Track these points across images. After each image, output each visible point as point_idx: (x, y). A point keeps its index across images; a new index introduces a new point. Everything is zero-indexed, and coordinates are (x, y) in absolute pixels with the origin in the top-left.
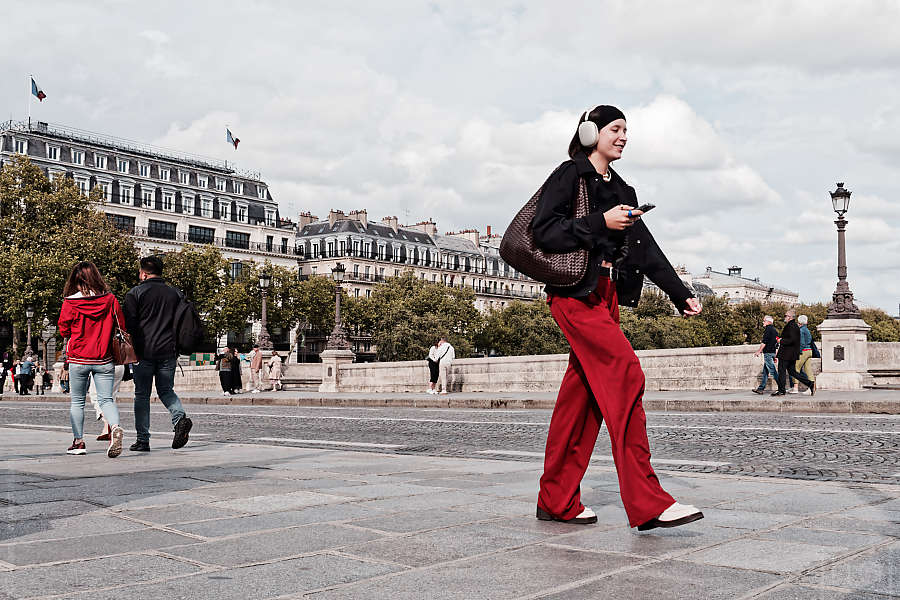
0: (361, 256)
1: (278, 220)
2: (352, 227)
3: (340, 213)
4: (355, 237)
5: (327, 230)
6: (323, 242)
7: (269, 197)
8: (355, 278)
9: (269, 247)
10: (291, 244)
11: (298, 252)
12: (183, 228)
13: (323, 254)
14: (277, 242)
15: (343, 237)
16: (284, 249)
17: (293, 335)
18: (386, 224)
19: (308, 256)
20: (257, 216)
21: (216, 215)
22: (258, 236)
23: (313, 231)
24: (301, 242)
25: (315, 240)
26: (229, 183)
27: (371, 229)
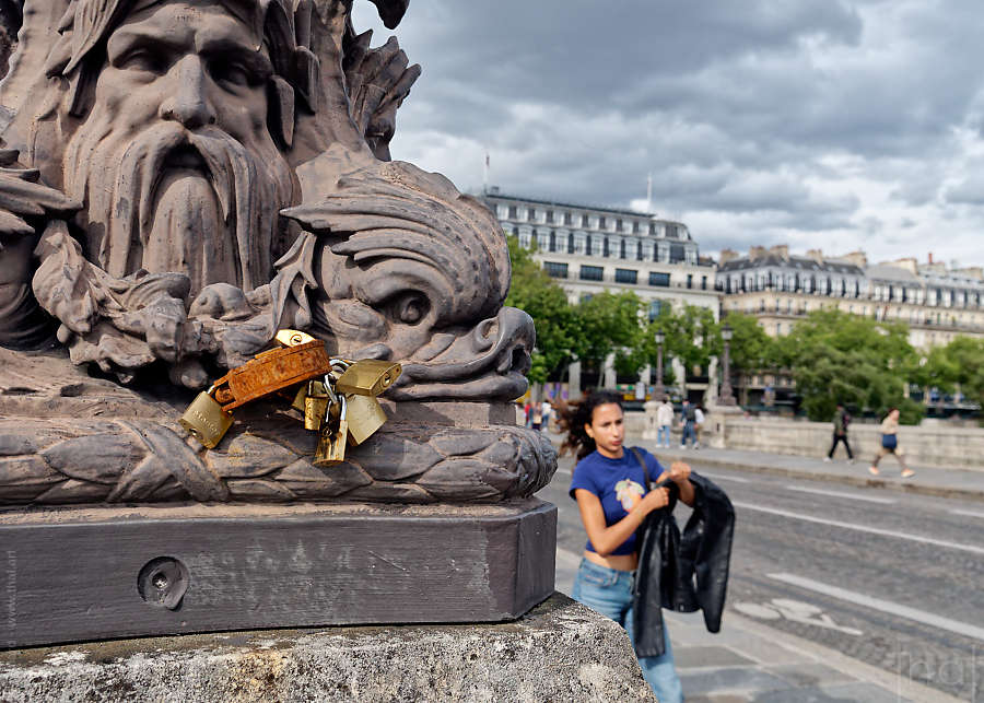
0: (783, 290)
1: (698, 259)
2: (773, 261)
3: (760, 248)
4: (776, 271)
5: (747, 265)
6: (743, 278)
7: (689, 238)
8: (775, 313)
9: (690, 285)
10: (711, 281)
11: (718, 288)
12: (610, 272)
13: (743, 288)
14: (697, 280)
15: (763, 272)
16: (704, 286)
17: (712, 369)
18: (810, 257)
19: (729, 291)
20: (678, 256)
21: (640, 257)
22: (678, 275)
23: (734, 266)
24: (722, 279)
25: (736, 276)
26: (652, 227)
27: (793, 262)
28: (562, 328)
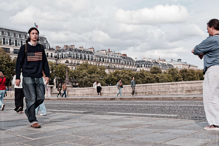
0: (73, 58)
1: (50, 48)
2: (71, 50)
3: (67, 46)
4: (71, 53)
5: (64, 51)
6: (62, 54)
7: (47, 42)
8: (71, 64)
10: (53, 55)
11: (56, 57)
13: (62, 57)
14: (50, 54)
15: (68, 53)
16: (52, 56)
17: (55, 80)
18: (80, 49)
19: (58, 58)
24: (56, 54)
25: (60, 54)
27: (76, 50)
28: (9, 68)
